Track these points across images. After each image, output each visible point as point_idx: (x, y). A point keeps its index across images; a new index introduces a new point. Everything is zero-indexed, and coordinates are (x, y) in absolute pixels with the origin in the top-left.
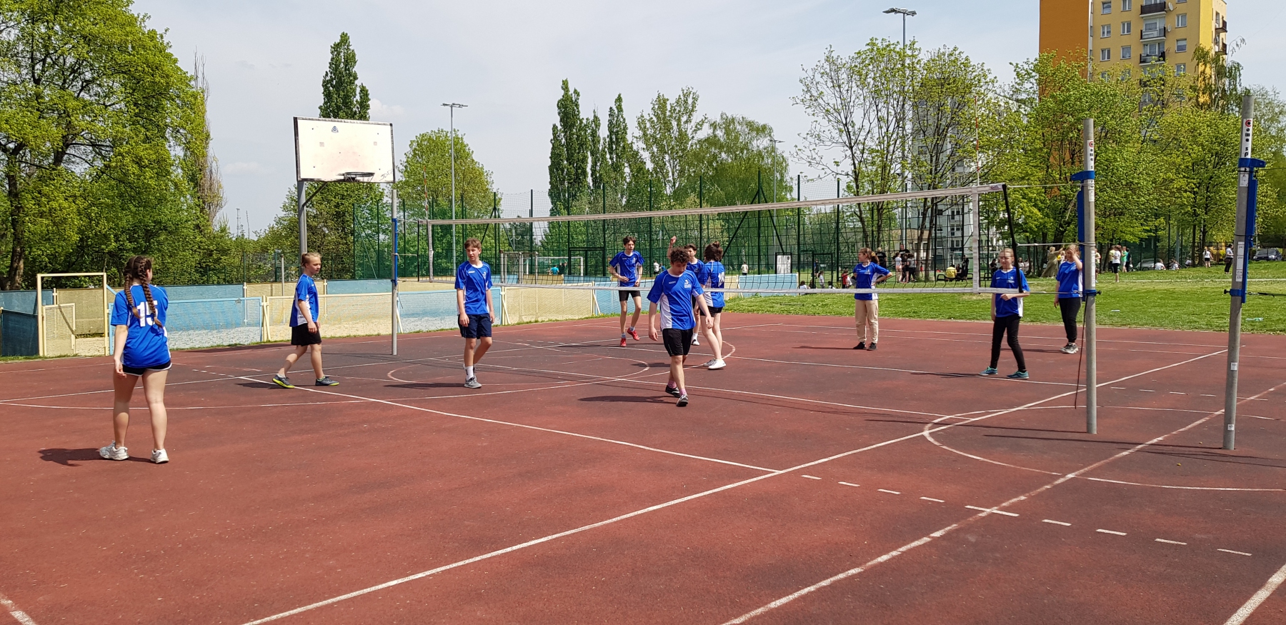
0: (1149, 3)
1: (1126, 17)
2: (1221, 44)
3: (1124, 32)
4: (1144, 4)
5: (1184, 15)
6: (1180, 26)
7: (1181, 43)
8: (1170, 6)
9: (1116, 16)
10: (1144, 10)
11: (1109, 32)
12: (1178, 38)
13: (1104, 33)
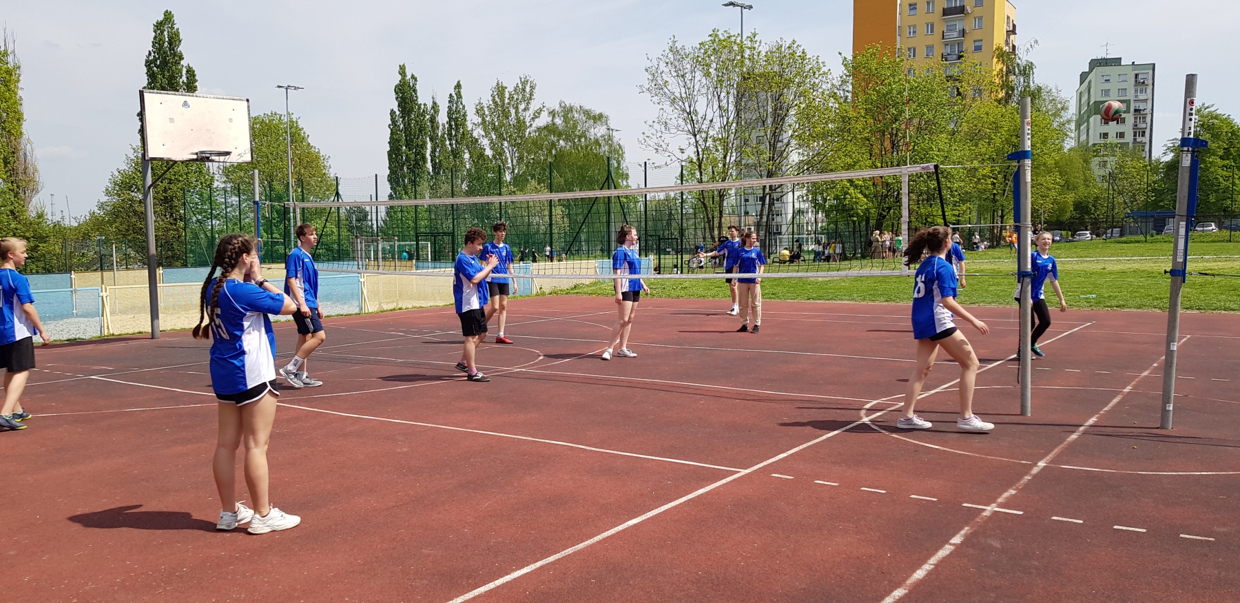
0: (950, 6)
1: (930, 18)
2: (1011, 45)
3: (928, 32)
4: (946, 7)
5: (980, 18)
6: (977, 28)
7: (977, 44)
8: (969, 9)
9: (921, 18)
10: (946, 12)
11: (914, 32)
12: (975, 39)
13: (910, 33)
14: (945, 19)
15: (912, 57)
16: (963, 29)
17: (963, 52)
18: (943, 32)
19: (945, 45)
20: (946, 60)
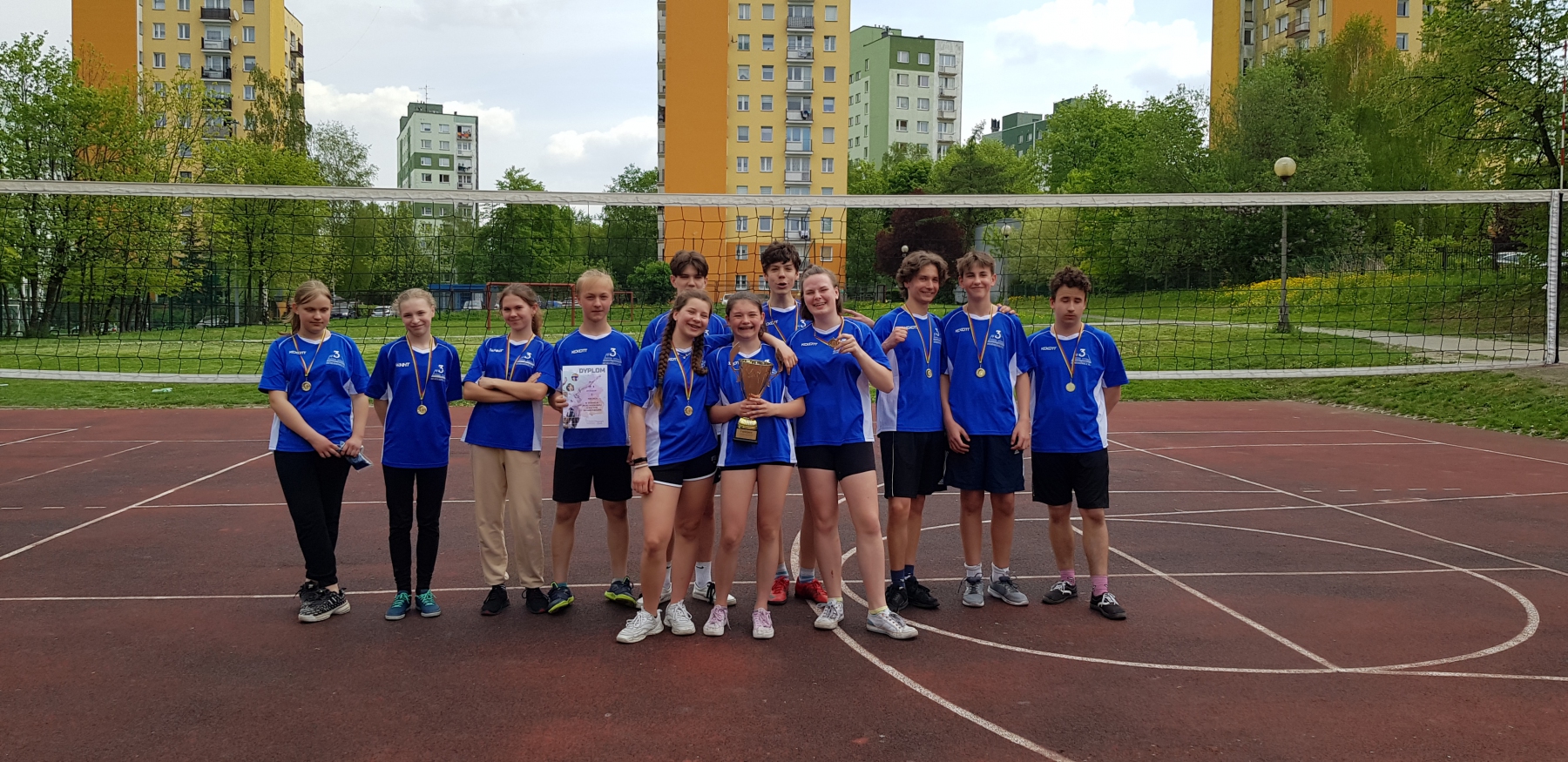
0: (210, 6)
1: (184, 18)
2: (297, 70)
3: (182, 37)
4: (205, 7)
5: (252, 29)
6: (248, 40)
7: (248, 62)
8: (236, 15)
9: (172, 16)
10: (205, 13)
12: (246, 55)
13: (156, 33)
14: (203, 22)
15: (161, 66)
16: (230, 40)
17: (230, 69)
18: (203, 39)
19: (207, 56)
20: (207, 77)
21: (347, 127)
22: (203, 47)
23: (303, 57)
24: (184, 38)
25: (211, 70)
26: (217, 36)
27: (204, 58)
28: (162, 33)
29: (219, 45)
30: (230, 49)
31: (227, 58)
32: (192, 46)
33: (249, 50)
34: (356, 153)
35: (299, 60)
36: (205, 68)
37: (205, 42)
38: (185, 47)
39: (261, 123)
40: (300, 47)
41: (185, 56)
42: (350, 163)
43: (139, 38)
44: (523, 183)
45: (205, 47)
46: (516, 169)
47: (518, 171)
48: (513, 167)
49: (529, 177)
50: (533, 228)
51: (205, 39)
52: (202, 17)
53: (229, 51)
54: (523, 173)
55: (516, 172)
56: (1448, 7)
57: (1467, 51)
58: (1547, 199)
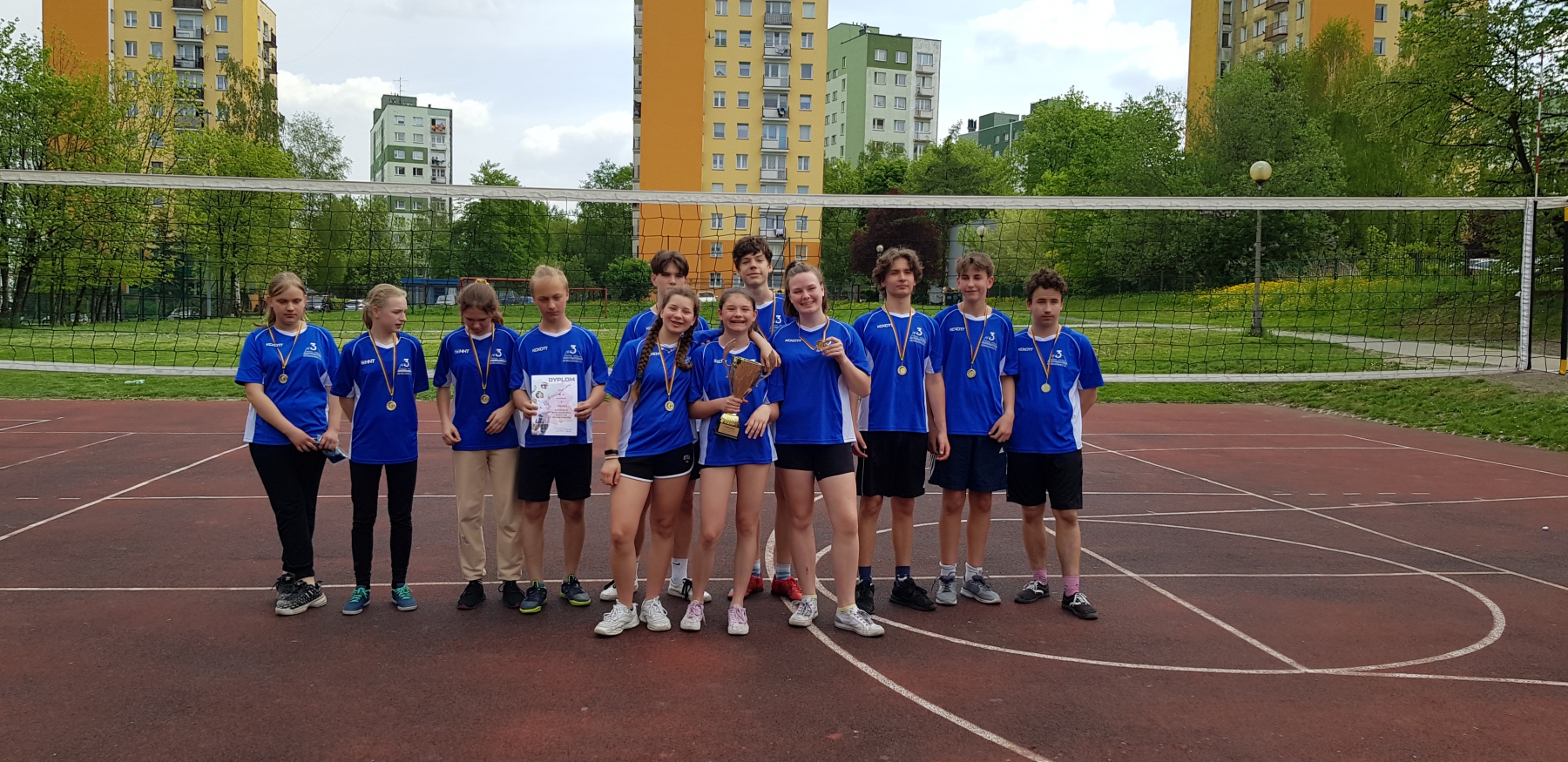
1: (156, 6)
2: (270, 61)
3: (153, 24)
5: (225, 18)
6: (220, 30)
7: (221, 51)
8: (208, 4)
9: (143, 5)
12: (219, 44)
13: (128, 21)
14: (176, 11)
15: (132, 55)
16: (202, 29)
17: (202, 58)
18: (175, 28)
19: (179, 45)
20: (179, 66)
21: (322, 119)
22: (175, 36)
23: (276, 47)
24: (156, 26)
25: (183, 59)
26: (189, 24)
27: (176, 47)
28: (134, 21)
29: (192, 34)
30: (202, 39)
31: (199, 48)
32: (164, 35)
33: (222, 39)
34: (330, 145)
35: (272, 50)
36: (177, 58)
37: (177, 31)
38: (156, 36)
39: (234, 113)
40: (274, 37)
41: (157, 45)
42: (326, 155)
43: (111, 25)
44: (498, 178)
45: (178, 35)
46: (491, 164)
47: (494, 166)
48: (488, 162)
49: (504, 172)
50: (508, 224)
51: (178, 27)
52: (174, 6)
53: (201, 41)
54: (498, 168)
55: (491, 167)
56: (1426, 13)
57: (1444, 57)
58: (1522, 207)
